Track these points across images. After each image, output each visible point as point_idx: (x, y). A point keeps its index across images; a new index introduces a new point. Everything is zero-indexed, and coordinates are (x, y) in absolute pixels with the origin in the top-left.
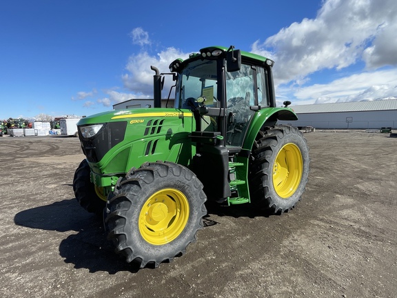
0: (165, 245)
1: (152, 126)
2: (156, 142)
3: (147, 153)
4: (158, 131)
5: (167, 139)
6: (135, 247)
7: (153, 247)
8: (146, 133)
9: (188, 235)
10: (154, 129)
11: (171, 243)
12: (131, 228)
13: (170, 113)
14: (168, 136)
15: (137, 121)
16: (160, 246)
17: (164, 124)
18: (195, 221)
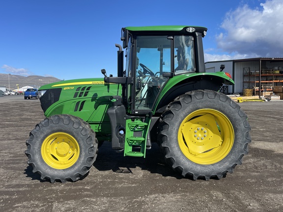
0: (60, 170)
1: (80, 91)
2: (83, 102)
3: (76, 110)
4: (86, 95)
5: (92, 100)
6: (36, 164)
7: (51, 168)
8: (75, 96)
9: (76, 168)
10: (82, 93)
11: (64, 170)
12: (34, 152)
13: (96, 82)
14: (94, 98)
15: (68, 88)
16: (56, 170)
17: (91, 90)
18: (82, 159)
